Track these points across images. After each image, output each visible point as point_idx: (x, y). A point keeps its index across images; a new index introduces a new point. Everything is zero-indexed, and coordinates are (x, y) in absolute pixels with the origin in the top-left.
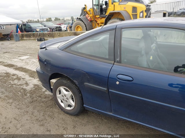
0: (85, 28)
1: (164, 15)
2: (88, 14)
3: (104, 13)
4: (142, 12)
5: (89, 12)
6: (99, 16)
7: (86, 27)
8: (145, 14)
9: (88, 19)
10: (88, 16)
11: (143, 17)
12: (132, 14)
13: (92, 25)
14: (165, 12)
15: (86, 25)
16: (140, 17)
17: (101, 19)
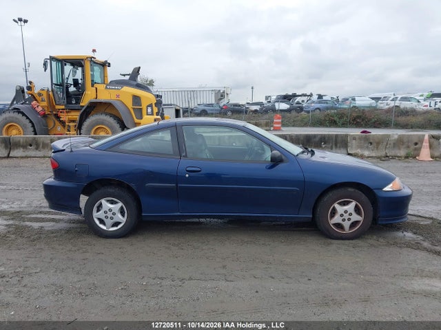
0: (32, 129)
1: (177, 112)
2: (36, 100)
3: (74, 102)
4: (151, 105)
5: (38, 98)
6: (63, 107)
7: (33, 126)
8: (156, 110)
9: (36, 111)
10: (38, 104)
11: (152, 114)
12: (134, 109)
13: (46, 123)
14: (177, 108)
15: (33, 124)
16: (147, 114)
17: (67, 112)
